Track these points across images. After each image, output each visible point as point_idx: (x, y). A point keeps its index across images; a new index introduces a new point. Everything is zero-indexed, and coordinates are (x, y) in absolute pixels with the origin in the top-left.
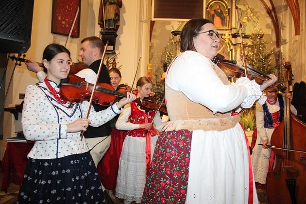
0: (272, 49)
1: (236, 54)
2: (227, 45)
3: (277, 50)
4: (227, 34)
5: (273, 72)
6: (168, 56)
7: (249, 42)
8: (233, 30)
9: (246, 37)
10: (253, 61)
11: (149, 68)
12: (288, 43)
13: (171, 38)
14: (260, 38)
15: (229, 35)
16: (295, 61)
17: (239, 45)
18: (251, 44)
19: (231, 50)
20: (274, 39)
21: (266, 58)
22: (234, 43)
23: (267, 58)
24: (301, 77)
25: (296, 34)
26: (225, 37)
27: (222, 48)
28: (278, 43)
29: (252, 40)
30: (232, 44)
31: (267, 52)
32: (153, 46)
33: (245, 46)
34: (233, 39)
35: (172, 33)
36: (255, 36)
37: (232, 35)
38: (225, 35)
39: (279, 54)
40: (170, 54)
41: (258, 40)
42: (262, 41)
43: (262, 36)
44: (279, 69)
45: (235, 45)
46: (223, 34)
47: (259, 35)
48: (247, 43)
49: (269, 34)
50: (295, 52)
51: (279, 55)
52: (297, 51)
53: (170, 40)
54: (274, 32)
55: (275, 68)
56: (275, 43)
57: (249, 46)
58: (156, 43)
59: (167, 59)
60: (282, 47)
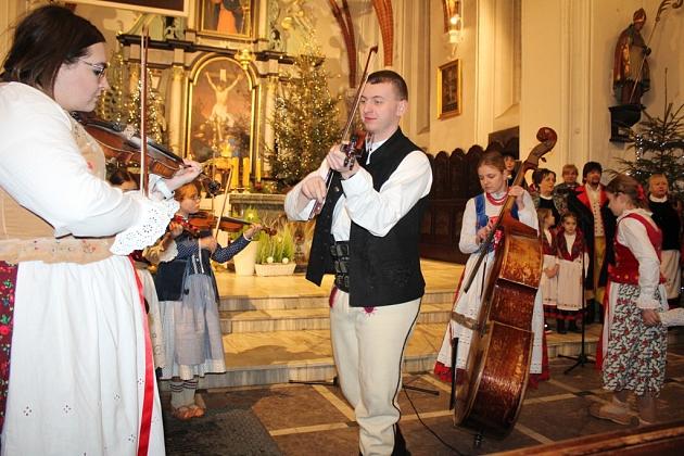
0: (341, 89)
1: (265, 98)
3: (350, 93)
4: (245, 52)
6: (109, 94)
7: (293, 72)
8: (260, 43)
9: (287, 61)
10: (300, 113)
13: (117, 49)
14: (317, 65)
17: (273, 77)
18: (297, 76)
19: (255, 87)
20: (346, 70)
21: (328, 108)
22: (261, 72)
23: (330, 109)
25: (386, 65)
26: (242, 57)
27: (235, 83)
28: (353, 78)
29: (299, 69)
30: (258, 75)
31: (330, 96)
33: (283, 80)
34: (260, 62)
35: (118, 38)
36: (305, 61)
37: (255, 53)
38: (240, 53)
40: (113, 89)
41: (312, 69)
42: (320, 71)
43: (320, 63)
45: (264, 76)
46: (236, 51)
47: (313, 58)
48: (290, 75)
49: (335, 60)
53: (115, 55)
54: (345, 54)
56: (348, 79)
57: (294, 81)
59: (107, 100)
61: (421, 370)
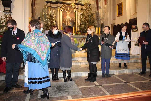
0: (95, 11)
1: (78, 13)
2: (73, 9)
3: (97, 12)
4: (73, 3)
5: (95, 22)
6: (44, 14)
7: (84, 7)
8: (76, 1)
9: (82, 5)
10: (86, 16)
11: (30, 20)
12: (102, 9)
13: (46, 5)
14: (89, 6)
15: (74, 4)
16: (105, 17)
17: (79, 9)
18: (85, 8)
19: (76, 11)
20: (96, 6)
22: (77, 8)
23: (93, 15)
25: (105, 4)
26: (72, 5)
27: (71, 10)
28: (98, 8)
30: (76, 8)
31: (92, 12)
32: (36, 9)
34: (77, 6)
35: (46, 2)
36: (86, 5)
37: (75, 4)
38: (72, 4)
40: (45, 13)
41: (88, 6)
42: (90, 7)
43: (90, 5)
44: (98, 21)
45: (77, 9)
47: (88, 4)
48: (83, 8)
49: (93, 4)
51: (98, 14)
52: (105, 12)
53: (45, 6)
54: (96, 3)
55: (96, 20)
56: (96, 8)
57: (84, 9)
58: (38, 7)
59: (44, 16)
60: (99, 10)
61: (113, 74)
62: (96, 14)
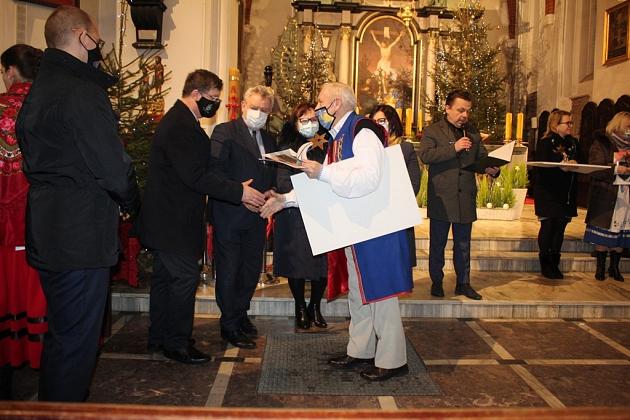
0: (500, 40)
1: (426, 52)
2: (407, 32)
3: (510, 44)
4: (407, 9)
5: (499, 88)
6: (286, 55)
7: (453, 26)
9: (447, 15)
10: (461, 66)
11: (233, 78)
12: (532, 30)
13: (293, 15)
14: (476, 18)
15: (412, 10)
16: (543, 67)
17: (434, 32)
18: (457, 30)
19: (417, 42)
20: (505, 21)
21: (488, 58)
22: (422, 27)
23: (489, 60)
24: (554, 99)
25: (547, 13)
26: (404, 15)
28: (513, 29)
29: (459, 23)
30: (419, 30)
31: (489, 46)
32: (255, 33)
33: (443, 34)
34: (422, 19)
35: (293, 4)
36: (464, 15)
37: (416, 10)
38: (403, 10)
39: (515, 51)
40: (289, 50)
41: (471, 22)
42: (479, 24)
43: (479, 15)
44: (512, 83)
45: (425, 32)
46: (398, 9)
47: (473, 11)
48: (450, 29)
49: (495, 11)
50: (545, 48)
51: (513, 55)
52: (549, 47)
53: (290, 19)
54: (505, 5)
55: (503, 80)
56: (507, 30)
57: (454, 35)
58: (261, 27)
59: (284, 60)
60: (520, 38)
61: (576, 317)
62: (507, 56)
